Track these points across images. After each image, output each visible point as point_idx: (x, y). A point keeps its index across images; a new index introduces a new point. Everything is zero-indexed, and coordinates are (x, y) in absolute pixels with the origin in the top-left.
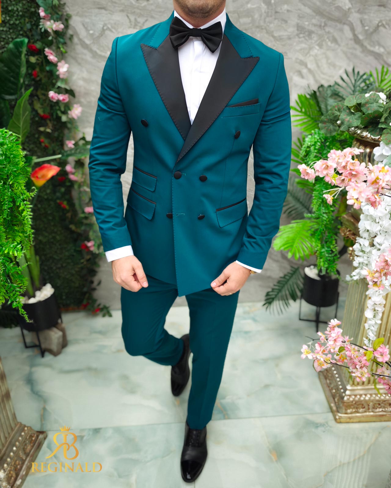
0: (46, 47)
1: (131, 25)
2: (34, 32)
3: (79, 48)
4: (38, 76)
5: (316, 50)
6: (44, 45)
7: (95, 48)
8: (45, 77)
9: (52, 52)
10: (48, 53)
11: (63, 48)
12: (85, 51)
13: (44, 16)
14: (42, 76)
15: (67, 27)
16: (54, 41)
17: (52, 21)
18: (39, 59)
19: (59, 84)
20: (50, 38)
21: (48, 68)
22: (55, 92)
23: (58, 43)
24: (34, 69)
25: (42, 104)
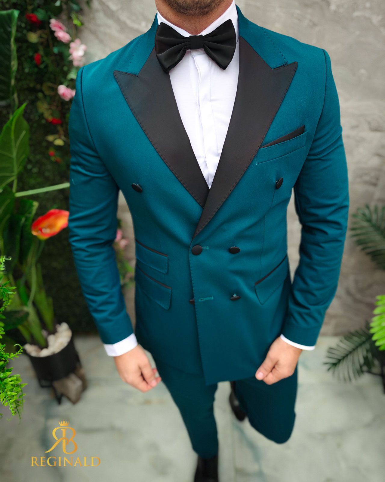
0: (52, 16)
3: (101, 17)
4: (43, 62)
6: (50, 14)
7: (123, 17)
8: (52, 62)
9: (61, 25)
10: (55, 26)
11: (78, 18)
12: (110, 22)
14: (48, 61)
16: (65, 7)
18: (44, 36)
19: (72, 75)
20: (58, 3)
21: (56, 50)
22: (68, 86)
23: (70, 11)
24: (36, 51)
25: (49, 104)
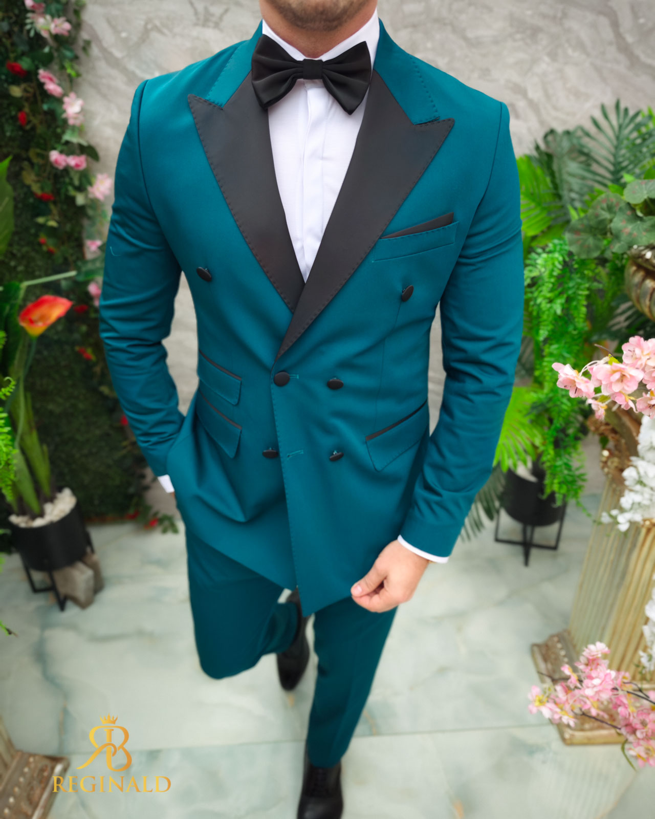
0: (40, 66)
1: (198, 19)
2: (15, 39)
3: (102, 67)
4: (29, 122)
5: (545, 65)
6: (36, 62)
7: (131, 65)
8: (41, 123)
9: (51, 75)
10: (44, 77)
11: (72, 68)
12: (114, 72)
13: (33, 7)
14: (35, 121)
15: (77, 25)
16: (56, 54)
17: (48, 17)
18: (29, 89)
19: (67, 137)
20: (47, 50)
21: (45, 107)
22: (61, 152)
23: (62, 58)
24: (20, 109)
25: (38, 175)
